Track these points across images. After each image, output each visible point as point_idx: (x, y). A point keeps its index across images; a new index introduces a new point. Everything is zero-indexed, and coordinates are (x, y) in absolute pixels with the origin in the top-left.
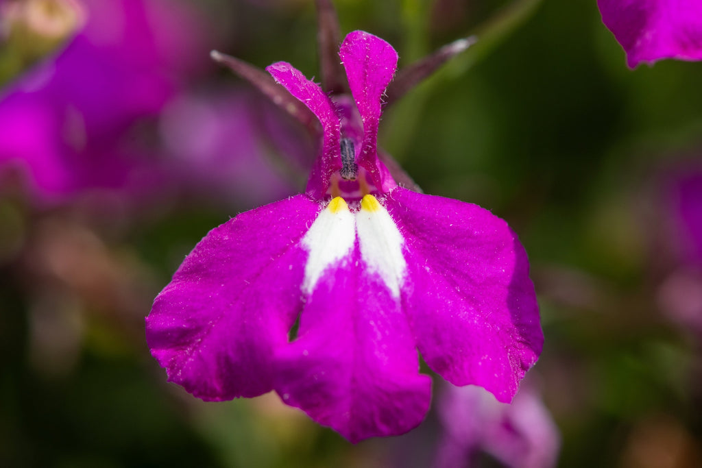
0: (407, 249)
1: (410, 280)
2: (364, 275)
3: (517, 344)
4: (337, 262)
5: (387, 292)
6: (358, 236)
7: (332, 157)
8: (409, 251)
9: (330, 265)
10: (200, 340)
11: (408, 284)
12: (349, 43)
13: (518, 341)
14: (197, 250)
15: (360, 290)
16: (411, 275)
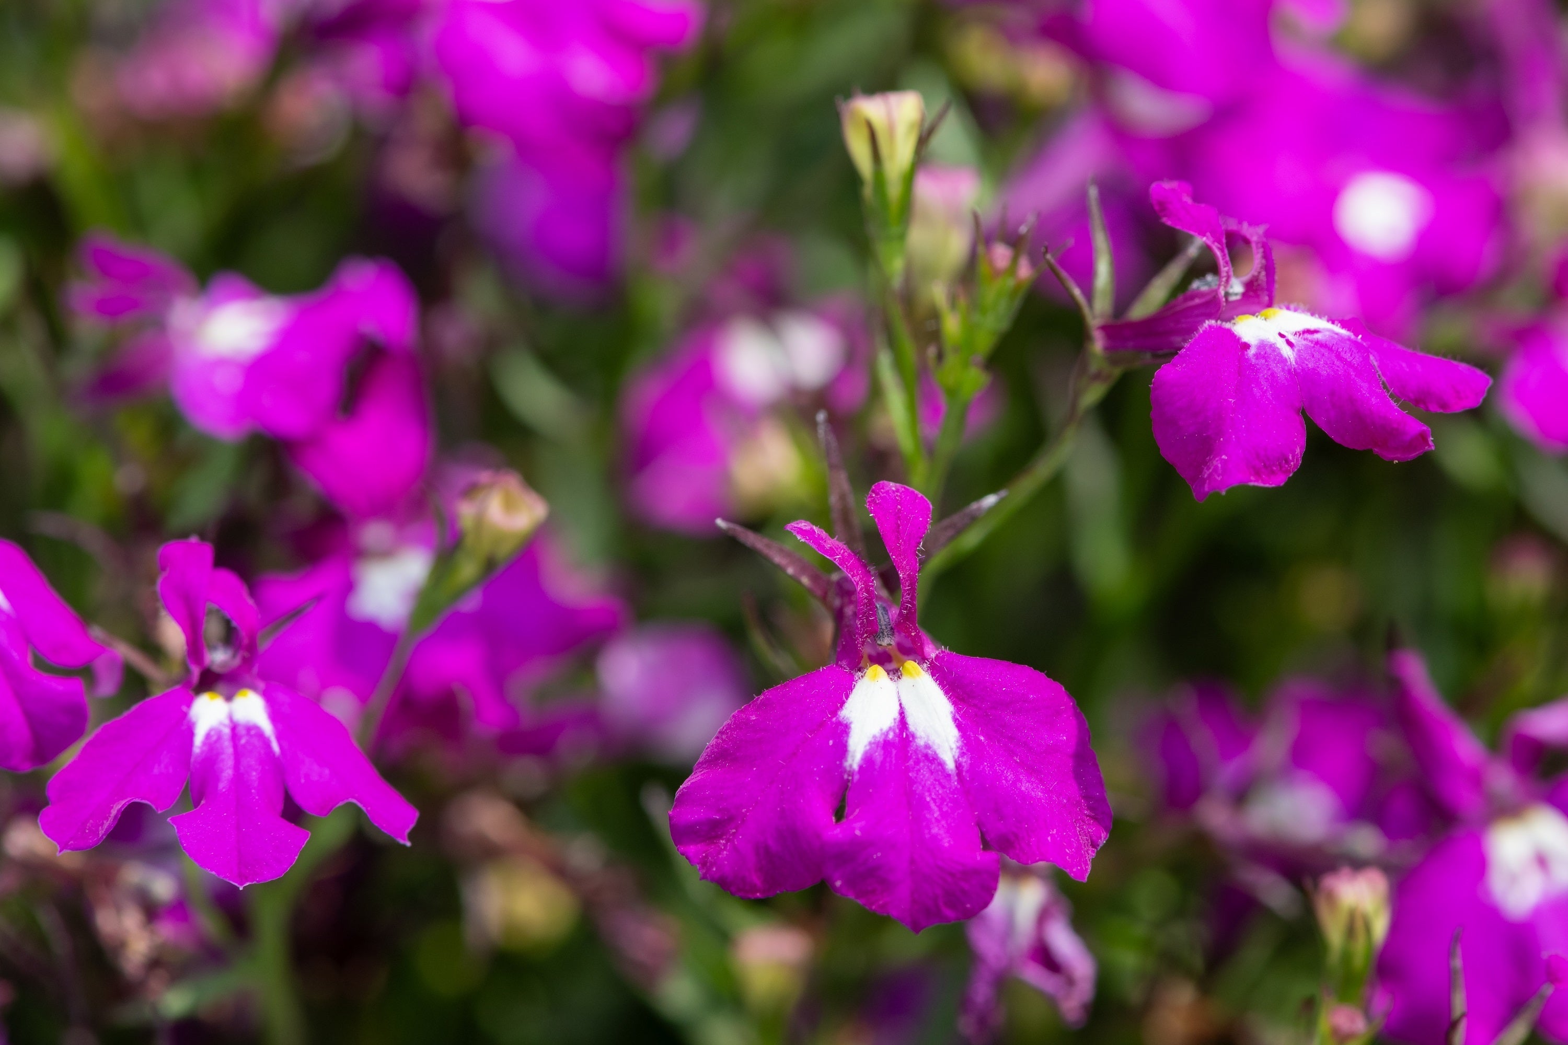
0: (959, 717)
1: (965, 750)
2: (914, 745)
3: (1086, 819)
4: (882, 734)
5: (941, 764)
6: (903, 706)
7: (867, 619)
8: (960, 719)
9: (874, 737)
10: (734, 831)
11: (962, 754)
12: (877, 494)
13: (1087, 816)
14: (720, 736)
15: (911, 762)
16: (966, 745)
